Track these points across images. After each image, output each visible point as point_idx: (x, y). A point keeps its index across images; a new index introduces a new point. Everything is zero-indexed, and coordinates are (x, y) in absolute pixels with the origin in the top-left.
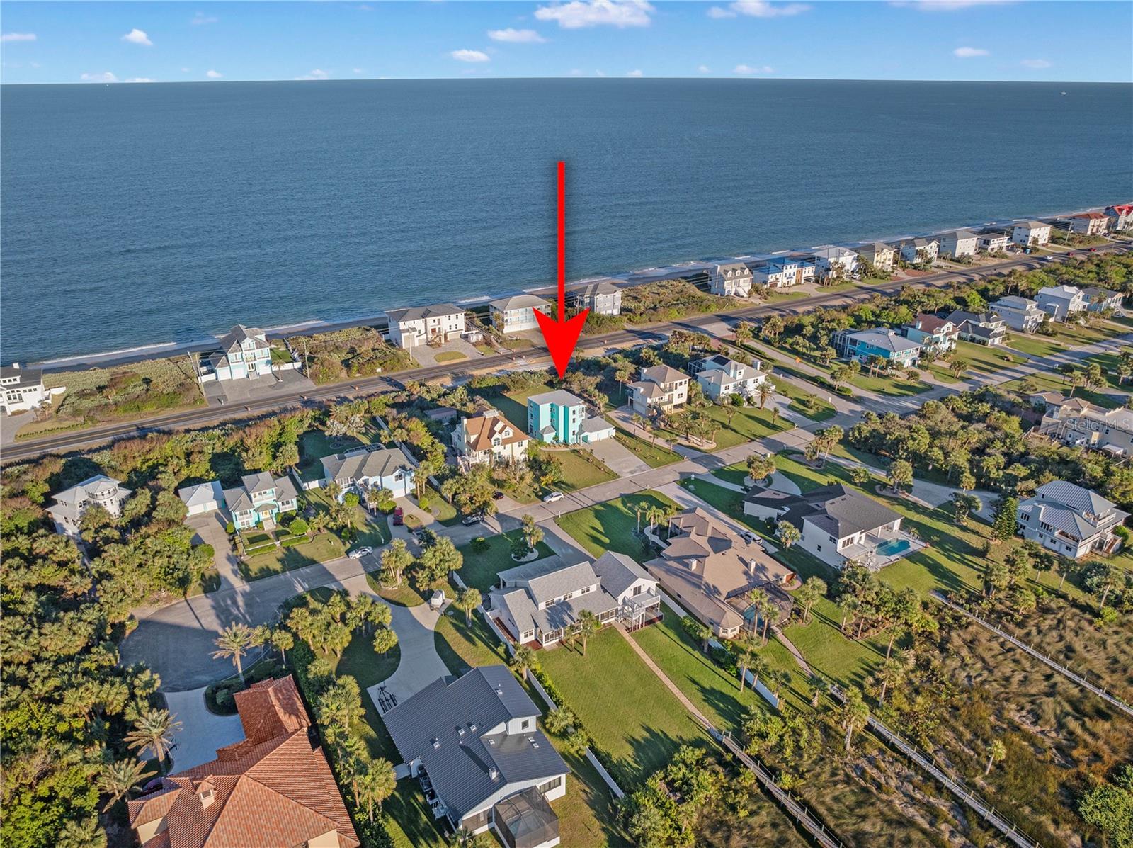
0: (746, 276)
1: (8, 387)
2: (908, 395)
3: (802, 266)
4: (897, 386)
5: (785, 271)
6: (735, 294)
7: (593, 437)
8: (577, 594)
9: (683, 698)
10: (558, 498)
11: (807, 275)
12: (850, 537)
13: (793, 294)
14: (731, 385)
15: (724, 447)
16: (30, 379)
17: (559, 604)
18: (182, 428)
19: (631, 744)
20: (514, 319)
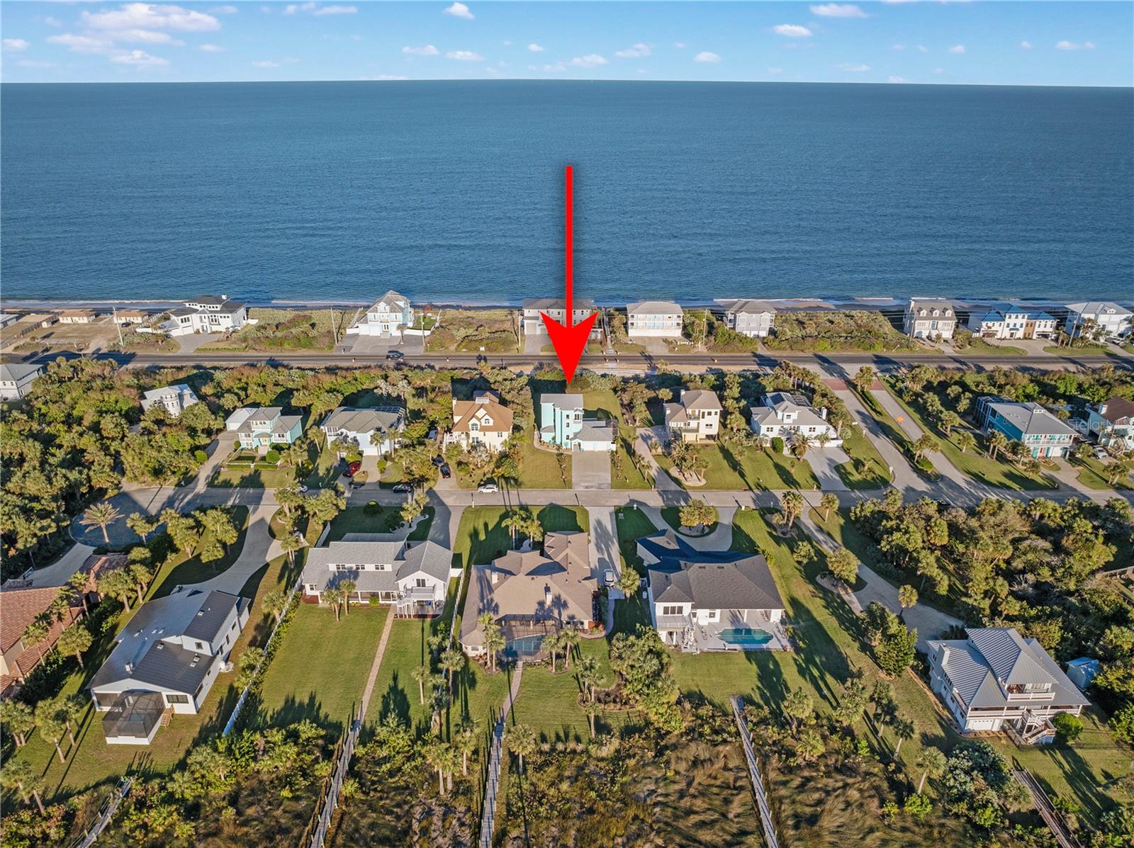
0: (949, 319)
1: (211, 312)
2: (1009, 488)
3: (1037, 318)
4: (1009, 476)
5: (1007, 320)
6: (928, 337)
7: (587, 446)
8: (370, 567)
9: (370, 686)
10: (490, 491)
11: (1042, 329)
12: (676, 604)
13: (1005, 348)
14: (777, 428)
15: (711, 488)
16: (230, 308)
17: (350, 571)
18: (296, 366)
19: (287, 702)
20: (640, 323)
